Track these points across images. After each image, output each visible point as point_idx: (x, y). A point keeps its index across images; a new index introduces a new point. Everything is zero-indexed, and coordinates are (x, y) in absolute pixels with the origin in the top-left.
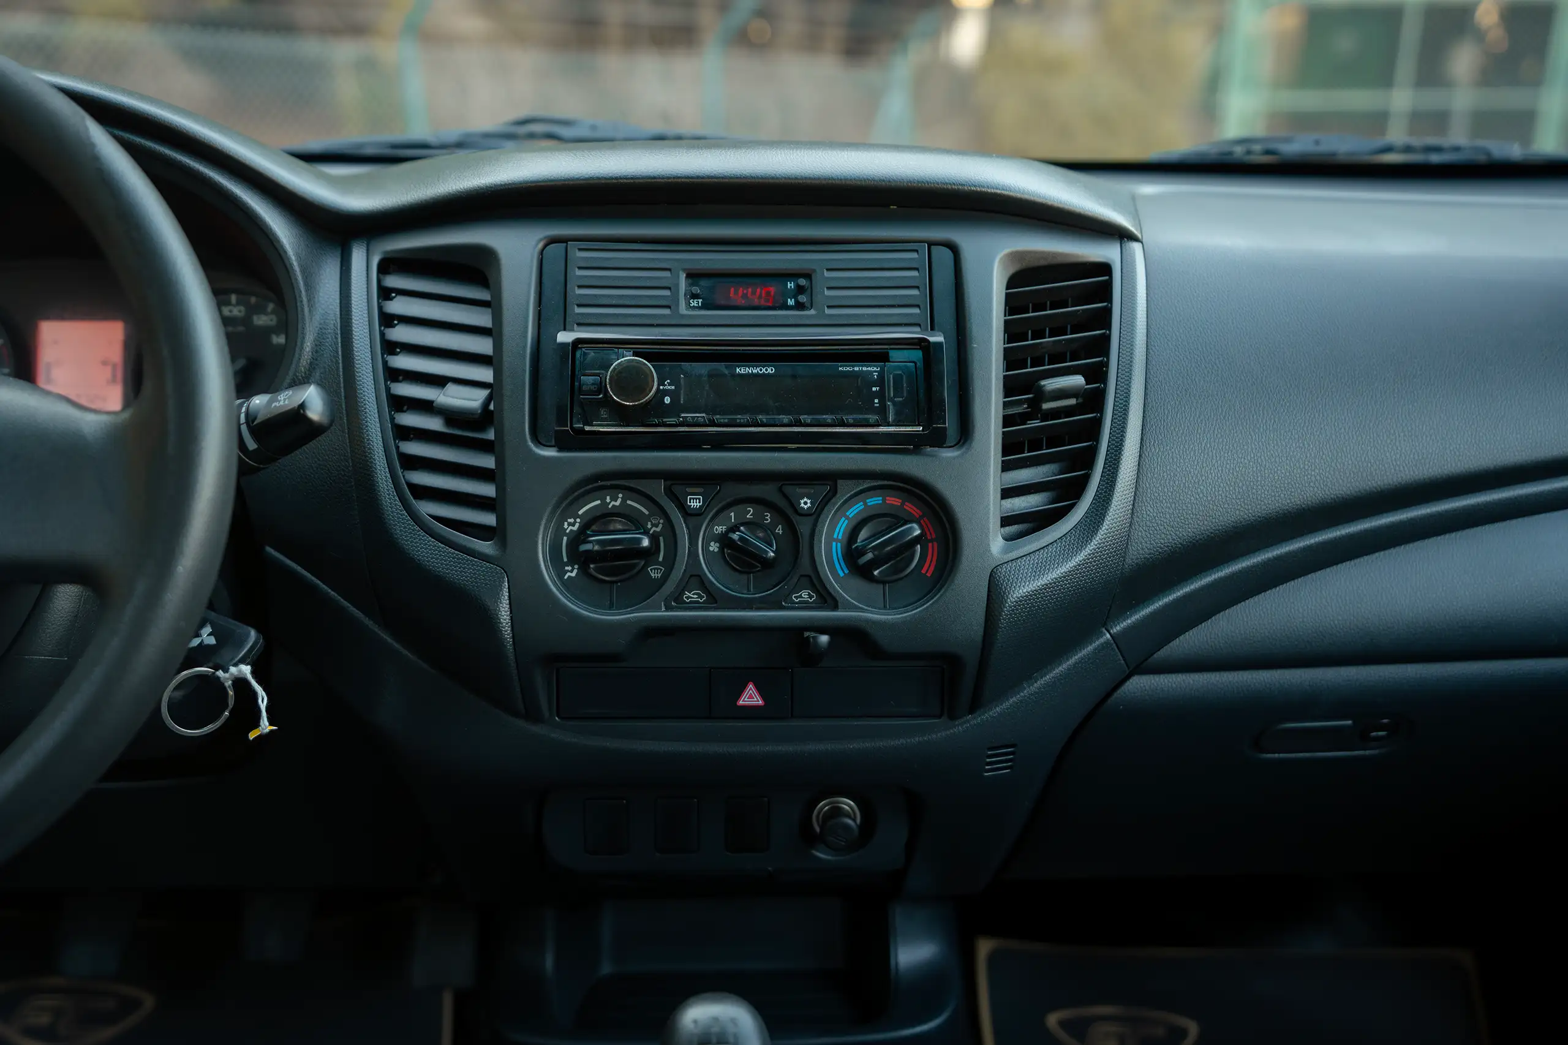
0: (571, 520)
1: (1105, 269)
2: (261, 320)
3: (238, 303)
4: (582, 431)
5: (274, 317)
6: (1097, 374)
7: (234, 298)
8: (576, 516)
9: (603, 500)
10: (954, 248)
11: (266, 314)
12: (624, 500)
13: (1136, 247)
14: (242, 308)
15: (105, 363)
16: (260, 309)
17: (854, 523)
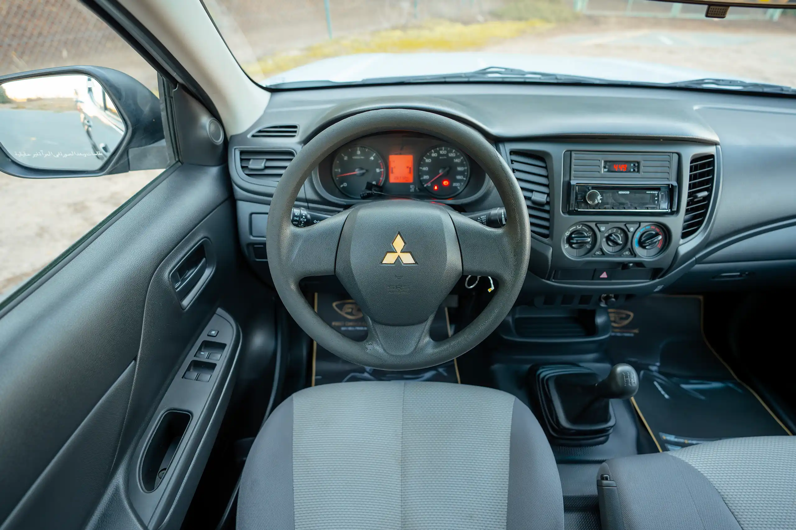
0: (568, 232)
1: (712, 156)
2: (451, 155)
3: (445, 150)
4: (577, 211)
5: (455, 154)
6: (710, 190)
7: (443, 148)
8: (569, 231)
9: (576, 227)
10: (679, 155)
11: (452, 153)
12: (582, 227)
13: (719, 147)
14: (446, 151)
15: (408, 167)
16: (451, 152)
17: (642, 233)
